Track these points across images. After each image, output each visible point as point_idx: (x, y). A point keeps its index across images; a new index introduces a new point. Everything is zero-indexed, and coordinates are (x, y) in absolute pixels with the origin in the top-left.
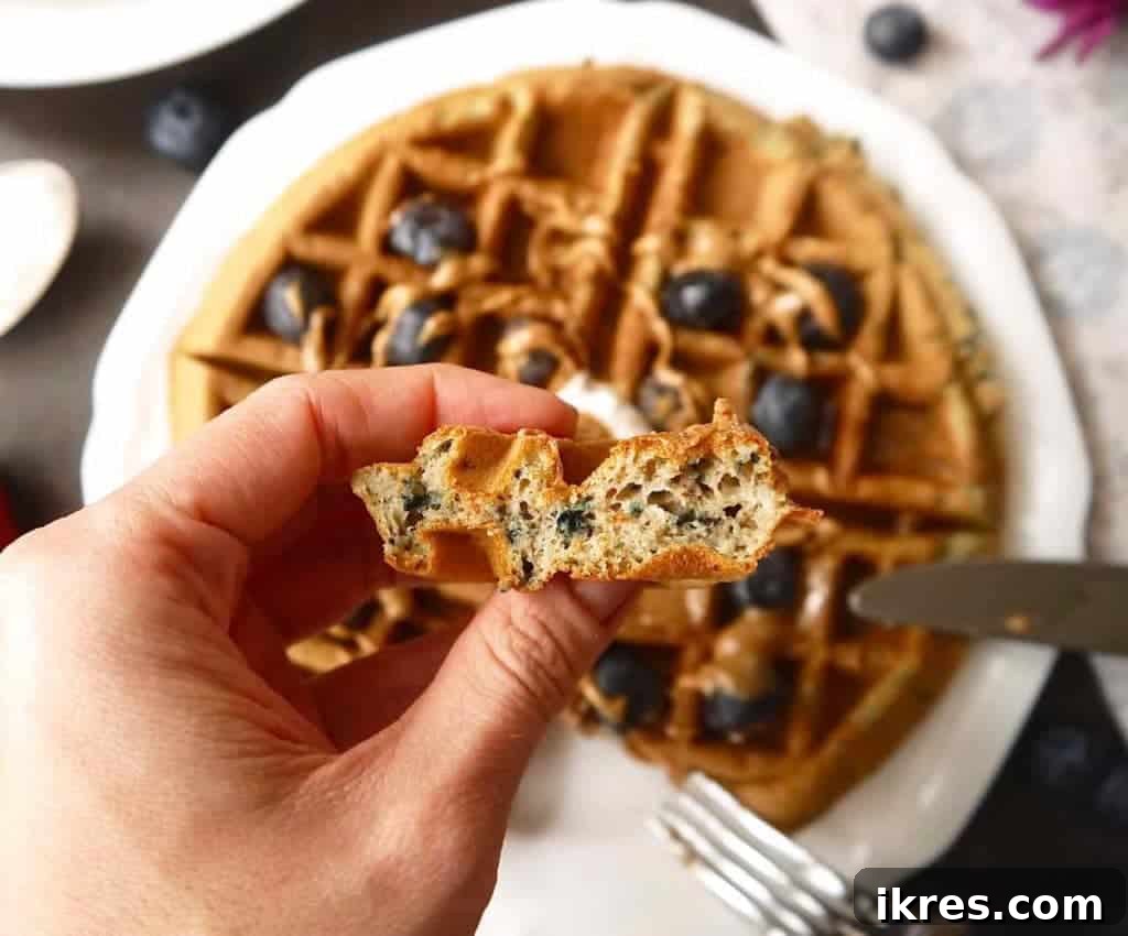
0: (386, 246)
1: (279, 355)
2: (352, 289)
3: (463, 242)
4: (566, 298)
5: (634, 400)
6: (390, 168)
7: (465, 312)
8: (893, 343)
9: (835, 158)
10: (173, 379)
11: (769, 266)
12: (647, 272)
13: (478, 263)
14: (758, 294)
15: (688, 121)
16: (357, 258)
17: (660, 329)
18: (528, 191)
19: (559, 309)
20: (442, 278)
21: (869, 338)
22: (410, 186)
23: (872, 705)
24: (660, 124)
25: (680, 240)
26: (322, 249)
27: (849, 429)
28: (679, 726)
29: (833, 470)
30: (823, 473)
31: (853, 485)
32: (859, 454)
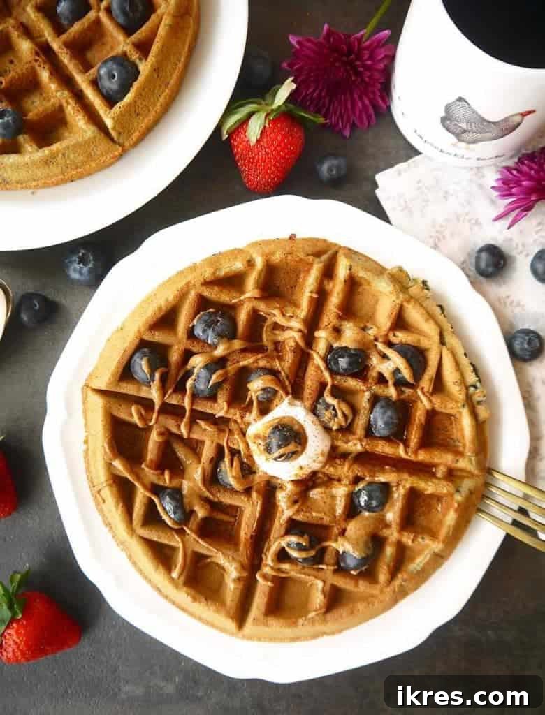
0: (191, 334)
1: (139, 390)
2: (174, 356)
3: (230, 334)
4: (281, 359)
5: (313, 411)
6: (192, 296)
7: (231, 368)
8: (439, 385)
9: (415, 290)
10: (85, 401)
11: (380, 346)
12: (321, 347)
13: (237, 344)
14: (375, 360)
15: (342, 272)
16: (177, 342)
17: (327, 375)
18: (261, 306)
19: (277, 365)
20: (220, 351)
21: (426, 382)
22: (203, 304)
23: (418, 563)
24: (328, 272)
25: (337, 331)
26: (158, 337)
27: (415, 426)
28: (327, 565)
29: (406, 446)
30: (402, 447)
31: (416, 453)
32: (419, 439)
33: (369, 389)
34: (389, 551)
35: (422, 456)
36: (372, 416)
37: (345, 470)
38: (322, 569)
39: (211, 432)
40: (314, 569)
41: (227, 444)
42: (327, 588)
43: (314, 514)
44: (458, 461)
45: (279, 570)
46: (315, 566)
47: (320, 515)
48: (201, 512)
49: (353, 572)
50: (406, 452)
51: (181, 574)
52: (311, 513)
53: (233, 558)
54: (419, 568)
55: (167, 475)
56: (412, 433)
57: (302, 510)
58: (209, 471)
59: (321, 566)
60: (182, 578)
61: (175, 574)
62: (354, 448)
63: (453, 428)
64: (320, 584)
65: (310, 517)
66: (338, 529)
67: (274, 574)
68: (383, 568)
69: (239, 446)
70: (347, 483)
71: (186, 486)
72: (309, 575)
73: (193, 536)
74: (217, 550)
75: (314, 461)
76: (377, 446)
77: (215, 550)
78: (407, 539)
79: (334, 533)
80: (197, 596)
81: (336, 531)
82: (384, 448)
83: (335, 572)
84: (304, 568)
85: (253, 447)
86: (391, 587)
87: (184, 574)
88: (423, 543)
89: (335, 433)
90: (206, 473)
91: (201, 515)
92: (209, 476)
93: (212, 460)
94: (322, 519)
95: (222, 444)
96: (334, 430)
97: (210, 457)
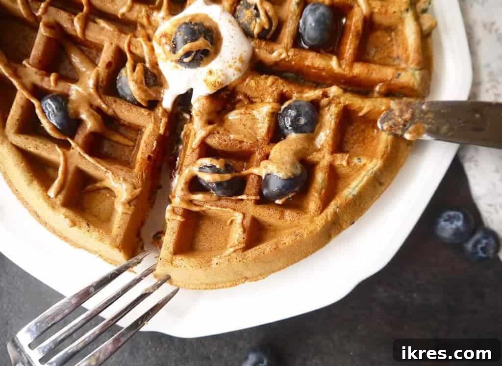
5: (233, 12)
27: (351, 34)
28: (248, 195)
29: (340, 58)
30: (335, 59)
31: (351, 66)
32: (355, 49)
34: (320, 177)
35: (358, 69)
36: (301, 22)
37: (268, 85)
38: (242, 200)
39: (110, 31)
40: (232, 201)
41: (129, 47)
42: (247, 222)
43: (232, 136)
44: (399, 75)
45: (191, 202)
46: (234, 198)
47: (239, 136)
48: (90, 124)
49: (278, 202)
50: (340, 65)
51: (58, 193)
52: (228, 136)
54: (355, 193)
55: (53, 77)
56: (346, 43)
57: (218, 133)
58: (104, 77)
59: (240, 197)
60: (61, 197)
61: (52, 192)
63: (392, 45)
64: (238, 217)
65: (228, 141)
66: (260, 154)
67: (185, 206)
68: (314, 196)
69: (143, 51)
70: (271, 100)
71: (75, 91)
72: (226, 207)
73: (78, 149)
74: (107, 169)
75: (230, 66)
76: (306, 58)
77: (103, 168)
78: (341, 161)
79: (255, 159)
80: (78, 219)
81: (257, 156)
82: (314, 61)
83: (257, 203)
84: (219, 199)
85: (158, 50)
86: (323, 215)
87: (64, 192)
88: (359, 163)
89: (257, 41)
90: (101, 79)
91: (91, 127)
92: (104, 83)
93: (109, 65)
94: (241, 142)
95: (122, 48)
96: (256, 36)
97: (107, 61)
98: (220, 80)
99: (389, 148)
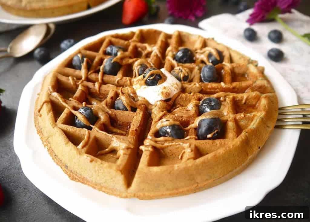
0: (105, 53)
1: (75, 71)
2: (96, 60)
6: (107, 40)
7: (124, 62)
11: (199, 51)
13: (127, 53)
14: (197, 56)
17: (174, 62)
21: (226, 60)
26: (89, 52)
28: (190, 136)
30: (222, 83)
31: (231, 84)
33: (197, 65)
36: (202, 75)
37: (192, 95)
38: (187, 139)
39: (112, 86)
41: (122, 90)
42: (193, 147)
43: (176, 115)
45: (156, 142)
46: (182, 140)
47: (180, 114)
48: (103, 118)
49: (209, 136)
50: (226, 85)
51: (84, 146)
53: (123, 140)
54: (254, 127)
55: (84, 103)
58: (110, 102)
59: (185, 139)
60: (85, 148)
61: (79, 146)
62: (195, 86)
64: (187, 146)
65: (174, 117)
70: (194, 100)
72: (178, 142)
73: (97, 129)
74: (113, 135)
75: (172, 86)
76: (208, 85)
77: (110, 135)
78: (240, 116)
80: (95, 158)
81: (192, 121)
82: (212, 85)
83: (197, 139)
86: (239, 137)
87: (87, 146)
88: (251, 115)
89: (182, 82)
90: (108, 103)
91: (103, 120)
92: (110, 104)
93: (112, 98)
94: (182, 117)
95: (118, 92)
96: (182, 80)
97: (111, 96)
98: (168, 91)
99: (267, 107)
